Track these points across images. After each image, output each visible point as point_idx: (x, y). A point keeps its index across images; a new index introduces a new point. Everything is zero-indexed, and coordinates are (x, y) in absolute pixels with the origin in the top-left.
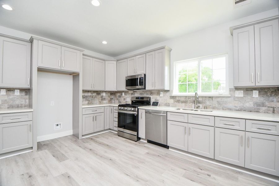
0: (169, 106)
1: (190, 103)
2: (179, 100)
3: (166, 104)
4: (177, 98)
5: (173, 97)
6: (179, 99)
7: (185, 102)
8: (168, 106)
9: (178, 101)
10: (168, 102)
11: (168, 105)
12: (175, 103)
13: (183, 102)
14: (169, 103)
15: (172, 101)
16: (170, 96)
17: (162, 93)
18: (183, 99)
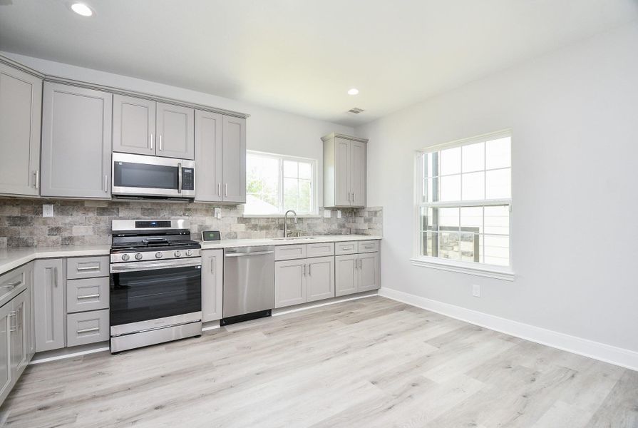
0: (236, 238)
1: (274, 229)
2: (257, 225)
3: (230, 234)
4: (253, 222)
5: (243, 220)
6: (257, 222)
7: (267, 228)
8: (233, 238)
9: (255, 227)
10: (234, 229)
11: (234, 236)
12: (249, 231)
13: (262, 228)
14: (235, 233)
15: (242, 227)
16: (238, 218)
17: (220, 209)
18: (262, 223)
